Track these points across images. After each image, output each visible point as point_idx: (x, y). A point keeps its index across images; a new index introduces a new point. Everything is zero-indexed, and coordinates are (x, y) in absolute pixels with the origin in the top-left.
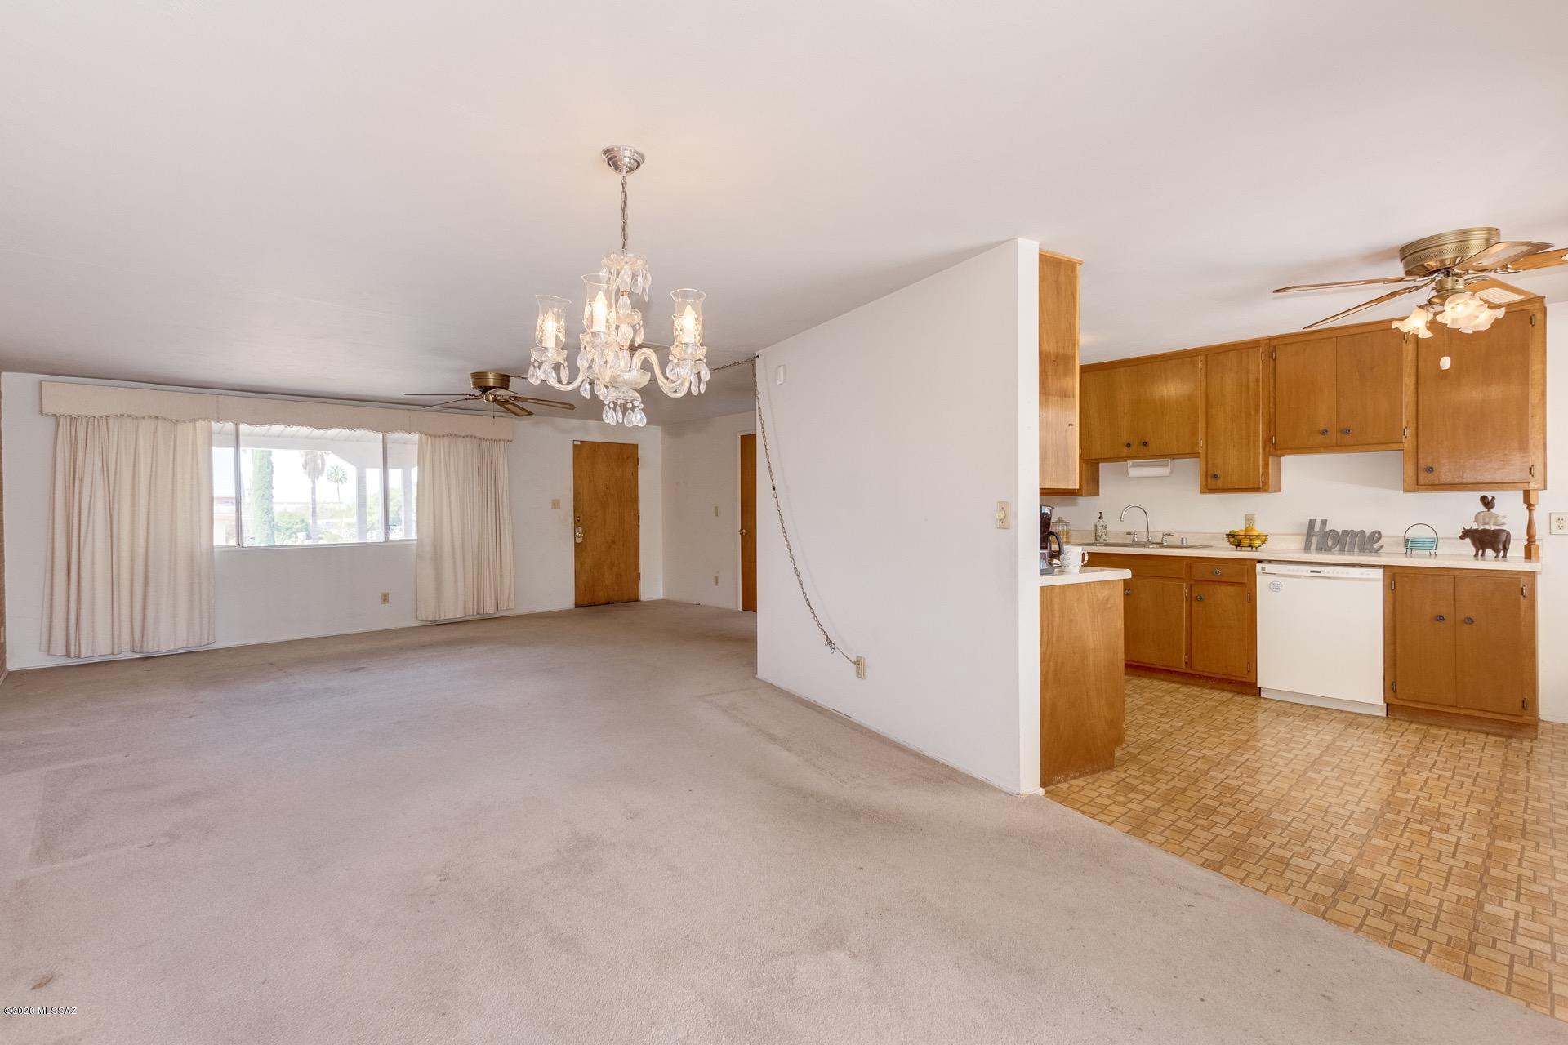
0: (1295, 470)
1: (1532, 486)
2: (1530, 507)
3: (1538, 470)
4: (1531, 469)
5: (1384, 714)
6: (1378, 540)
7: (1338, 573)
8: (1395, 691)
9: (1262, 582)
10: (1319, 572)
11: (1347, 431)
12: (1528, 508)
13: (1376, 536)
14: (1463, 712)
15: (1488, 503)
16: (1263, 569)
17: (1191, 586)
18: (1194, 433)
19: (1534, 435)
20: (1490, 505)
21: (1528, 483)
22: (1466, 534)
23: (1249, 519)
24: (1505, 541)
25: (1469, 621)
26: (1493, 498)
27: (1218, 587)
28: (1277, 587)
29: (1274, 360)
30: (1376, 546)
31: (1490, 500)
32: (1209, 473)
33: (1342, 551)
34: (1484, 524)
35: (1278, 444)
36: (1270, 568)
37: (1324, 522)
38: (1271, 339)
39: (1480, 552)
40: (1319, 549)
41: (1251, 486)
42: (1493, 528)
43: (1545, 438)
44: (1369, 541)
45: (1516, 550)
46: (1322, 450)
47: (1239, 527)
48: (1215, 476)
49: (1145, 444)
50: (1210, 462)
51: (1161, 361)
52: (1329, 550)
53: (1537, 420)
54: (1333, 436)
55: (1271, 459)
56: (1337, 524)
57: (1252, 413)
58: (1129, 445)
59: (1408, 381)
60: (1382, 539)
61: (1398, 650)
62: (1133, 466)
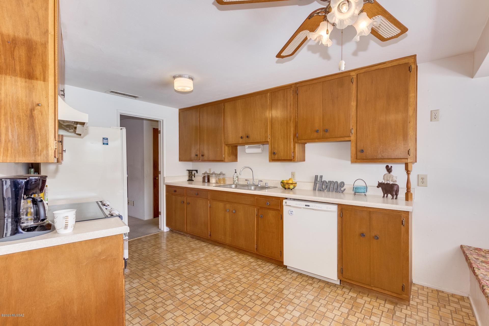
1: (409, 161)
2: (408, 172)
3: (412, 152)
4: (408, 151)
5: (339, 283)
6: (343, 186)
7: (317, 207)
8: (342, 274)
10: (309, 206)
11: (326, 131)
12: (407, 173)
13: (342, 184)
14: (373, 288)
15: (389, 170)
16: (286, 203)
17: (258, 210)
18: (266, 132)
19: (411, 132)
20: (390, 171)
21: (407, 159)
22: (380, 185)
24: (396, 190)
25: (376, 238)
26: (391, 167)
27: (269, 211)
29: (297, 94)
30: (342, 189)
31: (390, 167)
32: (272, 152)
33: (328, 191)
34: (387, 180)
35: (299, 137)
36: (289, 202)
37: (321, 177)
38: (296, 84)
39: (386, 195)
41: (288, 159)
42: (391, 183)
43: (416, 135)
44: (339, 187)
45: (402, 194)
46: (317, 140)
48: (274, 153)
49: (248, 137)
50: (272, 146)
51: (254, 96)
52: (323, 191)
53: (412, 124)
54: (321, 133)
55: (296, 144)
56: (326, 178)
57: (289, 121)
58: (242, 138)
59: (354, 104)
60: (345, 186)
61: (344, 252)
62: (248, 148)
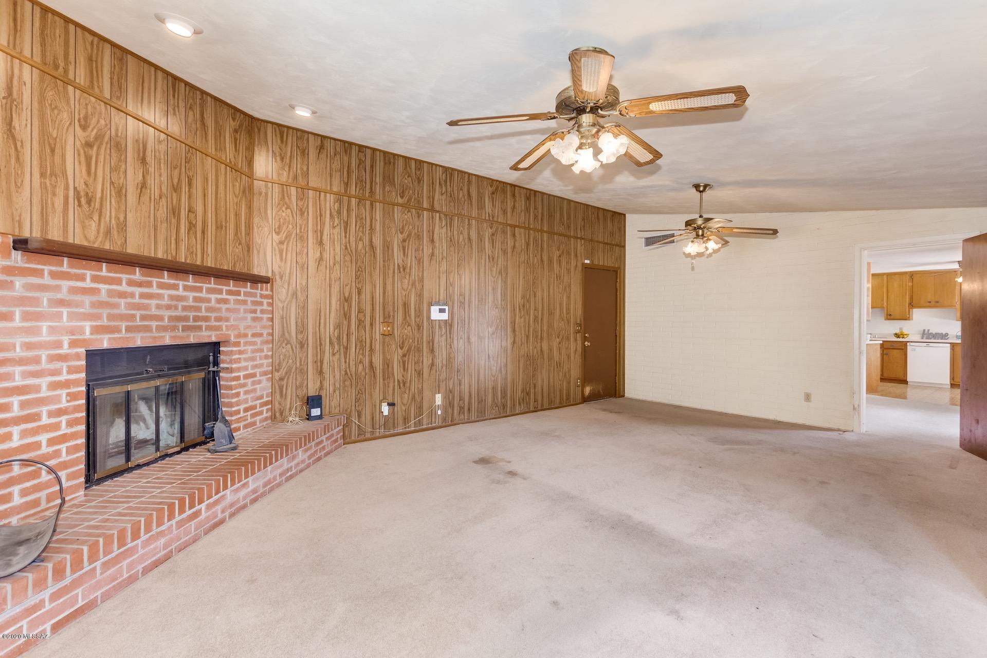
0: (917, 313)
5: (950, 387)
8: (953, 380)
9: (909, 348)
10: (927, 345)
11: (938, 302)
13: (947, 335)
16: (908, 344)
17: (883, 350)
18: (883, 300)
23: (901, 329)
27: (894, 350)
28: (914, 350)
29: (913, 278)
30: (946, 338)
32: (887, 314)
33: (935, 339)
35: (912, 305)
36: (912, 344)
37: (929, 330)
38: (912, 272)
40: (926, 339)
41: (903, 318)
44: (944, 336)
47: (898, 331)
48: (890, 315)
50: (888, 310)
52: (930, 339)
54: (933, 303)
55: (910, 310)
56: (934, 330)
57: (904, 295)
61: (955, 368)
